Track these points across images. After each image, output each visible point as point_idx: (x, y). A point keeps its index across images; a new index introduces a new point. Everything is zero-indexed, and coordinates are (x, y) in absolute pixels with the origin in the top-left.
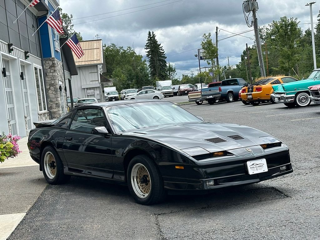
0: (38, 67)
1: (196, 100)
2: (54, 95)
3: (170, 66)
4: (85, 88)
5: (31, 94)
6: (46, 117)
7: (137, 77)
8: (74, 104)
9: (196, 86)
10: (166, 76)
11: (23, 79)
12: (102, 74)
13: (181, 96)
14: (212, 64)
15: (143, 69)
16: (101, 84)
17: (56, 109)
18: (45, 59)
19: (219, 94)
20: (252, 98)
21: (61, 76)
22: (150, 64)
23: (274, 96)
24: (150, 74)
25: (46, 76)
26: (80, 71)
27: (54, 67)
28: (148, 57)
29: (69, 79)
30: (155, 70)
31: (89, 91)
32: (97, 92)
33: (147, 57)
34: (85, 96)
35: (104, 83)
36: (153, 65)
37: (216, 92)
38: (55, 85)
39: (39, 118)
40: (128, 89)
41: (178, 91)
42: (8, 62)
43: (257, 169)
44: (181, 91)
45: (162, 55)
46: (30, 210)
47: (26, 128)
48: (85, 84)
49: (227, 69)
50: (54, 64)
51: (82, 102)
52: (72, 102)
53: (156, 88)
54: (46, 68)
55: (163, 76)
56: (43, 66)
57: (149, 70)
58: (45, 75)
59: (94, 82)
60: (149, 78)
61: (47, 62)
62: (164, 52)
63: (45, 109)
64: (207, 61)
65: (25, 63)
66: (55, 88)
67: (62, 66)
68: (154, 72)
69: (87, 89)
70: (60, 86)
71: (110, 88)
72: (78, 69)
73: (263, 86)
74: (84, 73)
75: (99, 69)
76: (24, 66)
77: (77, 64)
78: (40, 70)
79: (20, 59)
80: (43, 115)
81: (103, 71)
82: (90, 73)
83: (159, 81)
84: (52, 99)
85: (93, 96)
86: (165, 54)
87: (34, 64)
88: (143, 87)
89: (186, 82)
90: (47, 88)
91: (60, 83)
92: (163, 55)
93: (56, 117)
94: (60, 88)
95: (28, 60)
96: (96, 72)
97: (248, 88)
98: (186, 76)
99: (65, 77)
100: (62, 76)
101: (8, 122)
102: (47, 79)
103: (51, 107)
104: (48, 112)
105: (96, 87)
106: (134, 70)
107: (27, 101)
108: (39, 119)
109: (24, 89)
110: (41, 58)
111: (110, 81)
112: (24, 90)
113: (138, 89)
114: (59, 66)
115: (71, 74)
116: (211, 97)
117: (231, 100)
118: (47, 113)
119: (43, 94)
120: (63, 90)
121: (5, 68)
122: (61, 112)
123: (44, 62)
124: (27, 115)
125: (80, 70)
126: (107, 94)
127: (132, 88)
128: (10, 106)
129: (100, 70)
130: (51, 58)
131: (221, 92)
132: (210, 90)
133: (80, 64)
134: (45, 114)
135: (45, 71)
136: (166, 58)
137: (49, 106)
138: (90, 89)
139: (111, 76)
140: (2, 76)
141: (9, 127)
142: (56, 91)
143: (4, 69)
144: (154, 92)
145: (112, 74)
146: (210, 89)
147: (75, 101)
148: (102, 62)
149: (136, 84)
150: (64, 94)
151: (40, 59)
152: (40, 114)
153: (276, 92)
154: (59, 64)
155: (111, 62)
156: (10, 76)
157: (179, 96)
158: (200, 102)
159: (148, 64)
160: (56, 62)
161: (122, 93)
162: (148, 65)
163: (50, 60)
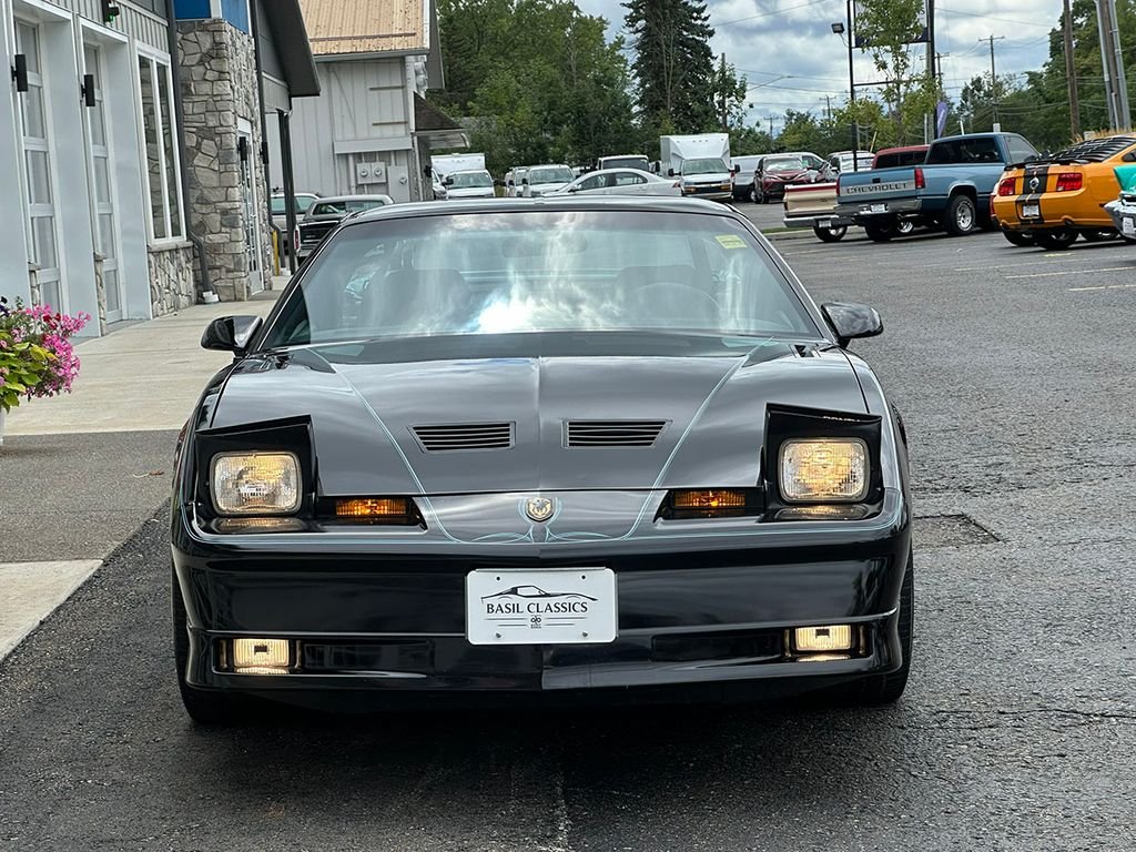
0: (152, 55)
1: (817, 220)
2: (214, 176)
3: (723, 71)
4: (347, 155)
5: (119, 168)
6: (180, 264)
7: (578, 112)
8: (299, 218)
9: (836, 163)
10: (706, 113)
11: (90, 102)
12: (423, 96)
13: (766, 202)
14: (897, 68)
15: (607, 80)
16: (415, 138)
17: (220, 232)
18: (182, 25)
19: (915, 197)
20: (1041, 218)
21: (247, 97)
22: (640, 61)
23: (1122, 209)
24: (639, 103)
25: (183, 95)
26: (329, 81)
27: (219, 57)
28: (633, 26)
29: (281, 113)
30: (660, 86)
31: (363, 167)
32: (399, 172)
33: (628, 30)
34: (349, 188)
35: (433, 135)
36: (650, 65)
37: (903, 189)
38: (220, 134)
39: (150, 267)
40: (537, 164)
41: (753, 184)
42: (35, 29)
43: (536, 620)
44: (767, 184)
45: (696, 19)
46: (116, 555)
47: (100, 304)
48: (350, 136)
49: (988, 94)
50: (218, 45)
51: (334, 212)
52: (291, 208)
53: (658, 165)
54: (186, 63)
55: (693, 117)
56: (172, 51)
57: (633, 88)
58: (182, 91)
59: (388, 131)
60: (634, 122)
61: (191, 36)
62: (704, 8)
63: (176, 232)
64: (876, 57)
65: (100, 37)
66: (220, 147)
67: (252, 57)
68: (656, 95)
69: (358, 156)
70: (243, 140)
71: (460, 159)
72: (324, 70)
73: (1089, 169)
74: (347, 87)
75: (411, 74)
76: (96, 51)
77: (316, 49)
78: (162, 68)
79: (83, 22)
80: (167, 254)
81: (429, 81)
82: (372, 89)
83: (677, 134)
84: (206, 192)
85: (383, 189)
86: (706, 19)
87: (138, 43)
88: (603, 159)
89: (800, 145)
90: (188, 144)
91: (244, 127)
92: (699, 22)
93: (219, 268)
94: (243, 147)
95: (114, 25)
96: (400, 84)
97: (1025, 176)
98: (802, 119)
99: (266, 103)
100: (251, 97)
101: (32, 272)
102: (188, 107)
103: (202, 224)
104: (190, 244)
105: (395, 151)
106: (570, 81)
107: (105, 195)
108: (153, 270)
109: (94, 143)
110: (168, 18)
111: (454, 126)
112: (94, 150)
113: (578, 169)
114: (243, 56)
115: (289, 90)
116: (880, 209)
117: (965, 223)
118: (183, 248)
119: (171, 168)
120: (254, 158)
121: (23, 56)
122: (241, 247)
123: (179, 36)
124: (104, 249)
125: (332, 75)
126: (443, 184)
127: (557, 163)
128: (40, 210)
129: (417, 78)
130: (207, 21)
131: (922, 192)
132: (877, 181)
133: (332, 48)
134: (177, 250)
135: (183, 73)
136: (711, 34)
137: (194, 222)
138: (370, 156)
139: (470, 104)
140: (11, 88)
141: (33, 293)
142: (223, 157)
143: (20, 59)
144: (645, 181)
145: (473, 98)
146: (876, 176)
147: (302, 208)
148: (427, 45)
149: (574, 143)
150: (259, 175)
151: (161, 21)
152: (154, 249)
153: (1128, 194)
154: (241, 46)
155: (468, 45)
156: (39, 88)
157: (758, 202)
158: (833, 232)
159: (632, 56)
160: (226, 38)
161: (511, 183)
162: (630, 63)
163: (205, 29)
